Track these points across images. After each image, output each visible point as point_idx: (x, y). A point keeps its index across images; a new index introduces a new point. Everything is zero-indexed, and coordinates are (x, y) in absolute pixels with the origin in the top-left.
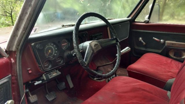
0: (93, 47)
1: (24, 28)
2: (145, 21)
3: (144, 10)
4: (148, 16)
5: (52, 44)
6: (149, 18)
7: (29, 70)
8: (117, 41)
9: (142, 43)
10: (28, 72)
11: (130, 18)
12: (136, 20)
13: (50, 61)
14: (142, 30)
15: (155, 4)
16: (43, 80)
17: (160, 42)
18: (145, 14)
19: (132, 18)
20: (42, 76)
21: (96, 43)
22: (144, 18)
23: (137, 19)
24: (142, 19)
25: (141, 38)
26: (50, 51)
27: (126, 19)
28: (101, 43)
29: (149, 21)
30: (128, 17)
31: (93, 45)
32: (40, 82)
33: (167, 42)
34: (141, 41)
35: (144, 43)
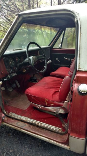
0: (34, 59)
1: (3, 49)
2: (59, 48)
3: (58, 41)
4: (60, 45)
5: (12, 59)
6: (61, 46)
7: (2, 72)
8: (45, 57)
9: (58, 61)
10: (2, 73)
11: (50, 46)
12: (54, 48)
13: (11, 68)
14: (57, 53)
15: (64, 37)
16: (8, 78)
17: (68, 60)
18: (59, 43)
19: (51, 46)
20: (7, 76)
21: (35, 57)
22: (58, 46)
23: (54, 46)
24: (57, 46)
25: (57, 59)
26: (11, 63)
27: (48, 46)
28: (37, 57)
29: (61, 48)
30: (49, 45)
31: (34, 58)
32: (7, 79)
33: (71, 59)
34: (57, 60)
35: (59, 61)
